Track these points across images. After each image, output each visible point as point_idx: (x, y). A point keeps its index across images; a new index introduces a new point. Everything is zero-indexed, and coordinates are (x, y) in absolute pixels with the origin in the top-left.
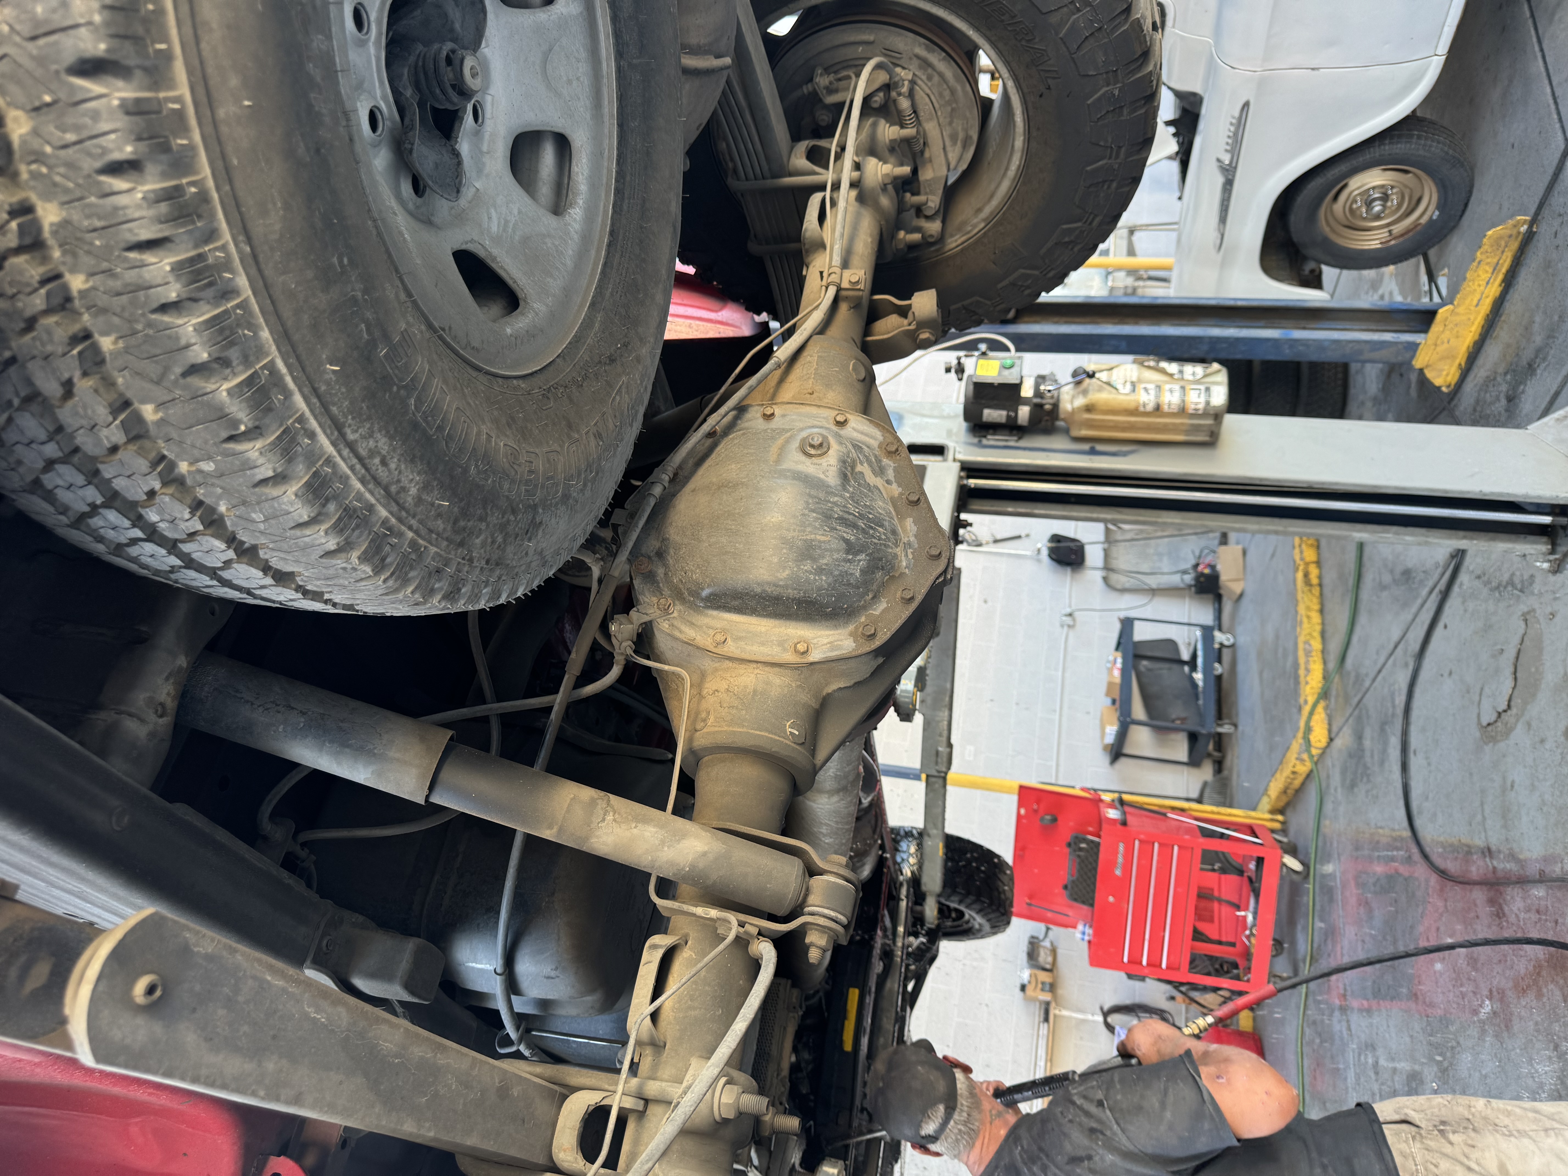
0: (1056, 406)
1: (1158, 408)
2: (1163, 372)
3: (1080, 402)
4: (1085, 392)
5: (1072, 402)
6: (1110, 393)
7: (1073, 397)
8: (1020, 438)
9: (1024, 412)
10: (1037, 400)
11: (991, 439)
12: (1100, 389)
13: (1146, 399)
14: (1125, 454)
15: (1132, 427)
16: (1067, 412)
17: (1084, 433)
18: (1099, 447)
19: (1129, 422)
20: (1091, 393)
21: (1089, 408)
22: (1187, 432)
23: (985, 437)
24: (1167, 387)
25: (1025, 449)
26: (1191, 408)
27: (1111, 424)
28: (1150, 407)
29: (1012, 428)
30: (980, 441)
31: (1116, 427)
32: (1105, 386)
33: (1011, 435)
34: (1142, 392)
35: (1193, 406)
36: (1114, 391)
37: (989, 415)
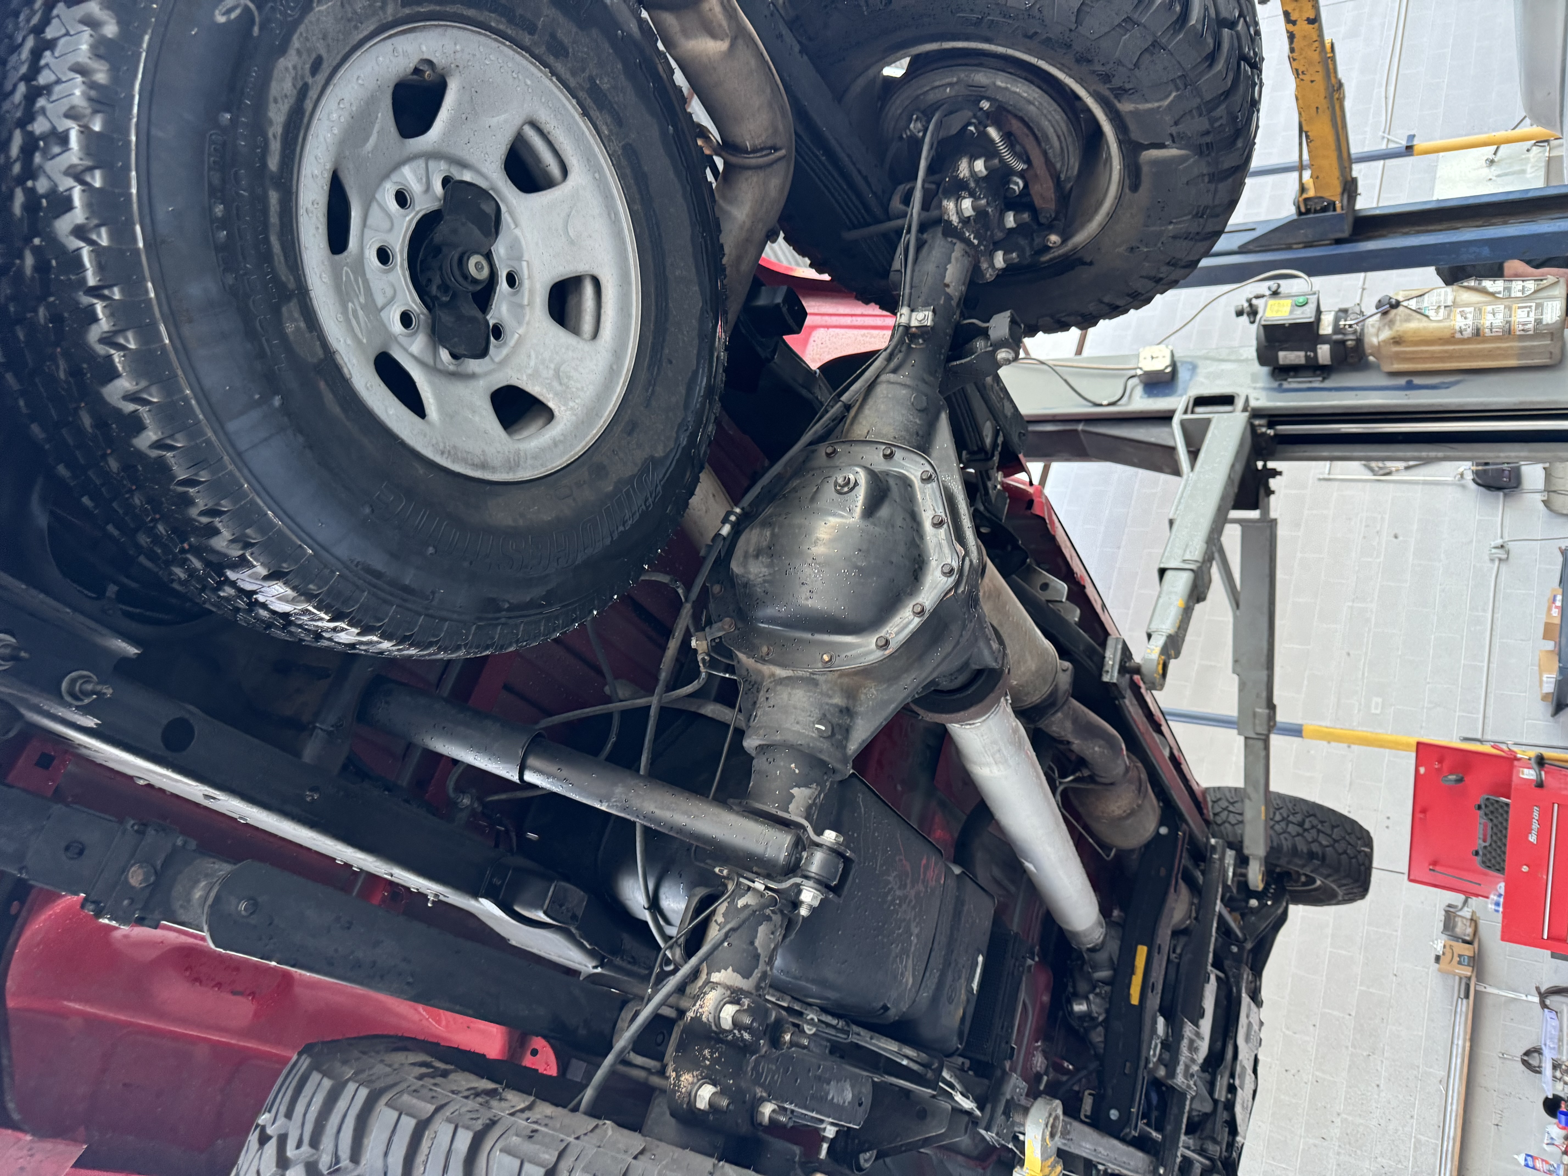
0: (1359, 341)
1: (1477, 332)
2: (1484, 291)
3: (1386, 334)
4: (1391, 323)
5: (1377, 335)
6: (1420, 321)
7: (1379, 329)
8: (1324, 379)
9: (1324, 352)
10: (1339, 337)
11: (1292, 383)
12: (1408, 319)
13: (1462, 322)
14: (1447, 386)
15: (1451, 357)
16: (1373, 346)
17: (1397, 367)
18: (1417, 381)
19: (1446, 351)
20: (1398, 323)
21: (1397, 341)
22: (1520, 356)
23: (1285, 380)
24: (1489, 308)
25: (1330, 389)
26: (1518, 329)
27: (1427, 355)
28: (1468, 333)
29: (1313, 368)
30: (1281, 385)
31: (1433, 358)
32: (1414, 314)
33: (1315, 376)
34: (1458, 317)
35: (1521, 327)
36: (1425, 319)
37: (1285, 357)
